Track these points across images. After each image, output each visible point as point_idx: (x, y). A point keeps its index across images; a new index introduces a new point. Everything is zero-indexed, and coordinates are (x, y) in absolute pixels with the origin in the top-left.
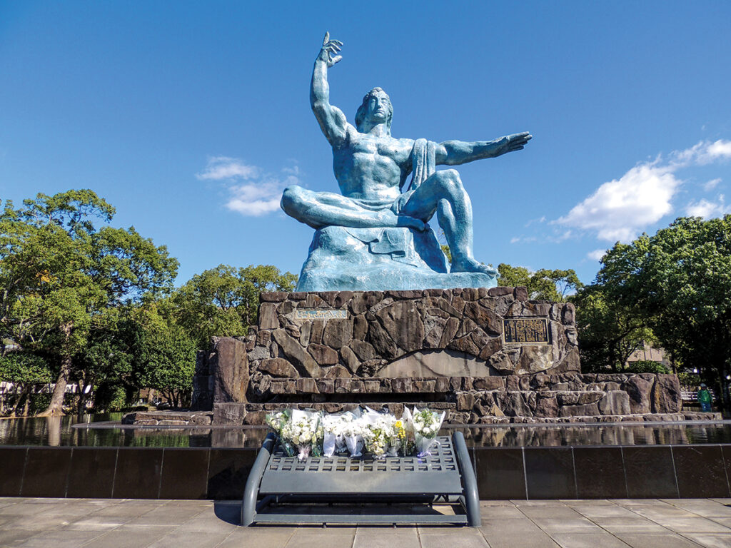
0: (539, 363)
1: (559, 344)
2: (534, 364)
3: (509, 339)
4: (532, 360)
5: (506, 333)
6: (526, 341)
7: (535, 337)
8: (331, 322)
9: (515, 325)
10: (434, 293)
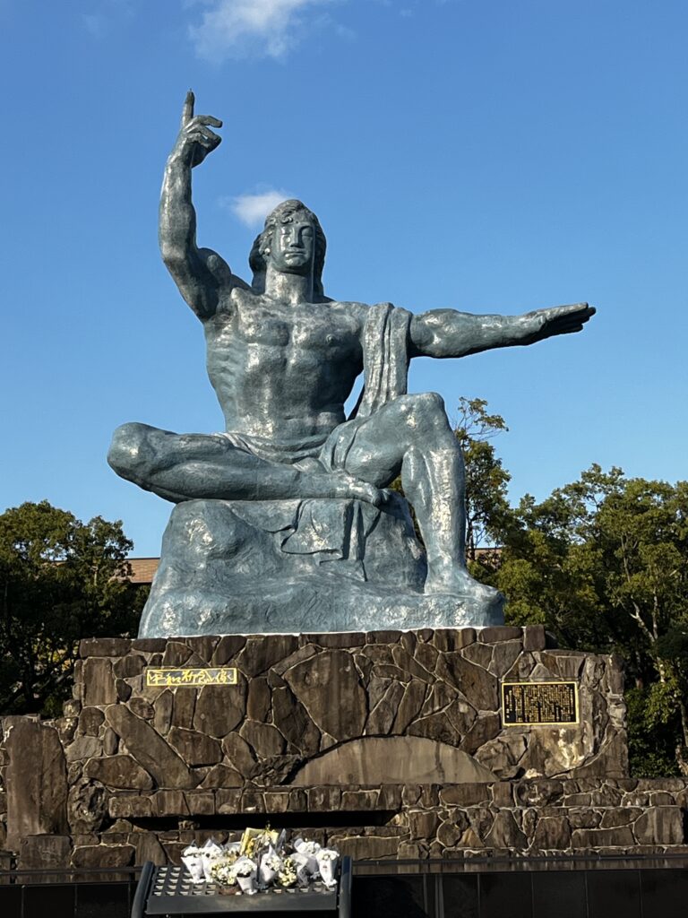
0: (560, 759)
1: (594, 727)
2: (551, 760)
3: (512, 718)
4: (548, 754)
5: (507, 707)
6: (540, 721)
7: (555, 714)
8: (210, 689)
9: (522, 694)
10: (386, 637)
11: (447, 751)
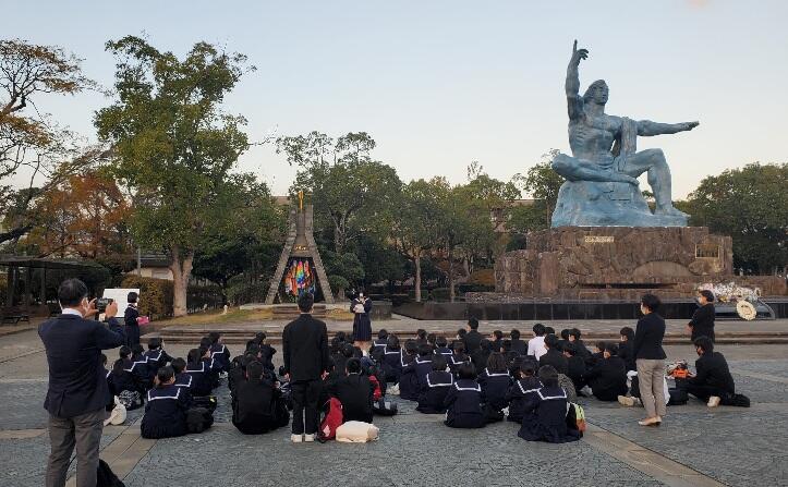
0: (714, 269)
1: (724, 259)
2: (711, 269)
3: (698, 256)
5: (697, 252)
6: (708, 257)
7: (712, 255)
8: (606, 243)
9: (702, 248)
10: (659, 229)
11: (679, 266)
